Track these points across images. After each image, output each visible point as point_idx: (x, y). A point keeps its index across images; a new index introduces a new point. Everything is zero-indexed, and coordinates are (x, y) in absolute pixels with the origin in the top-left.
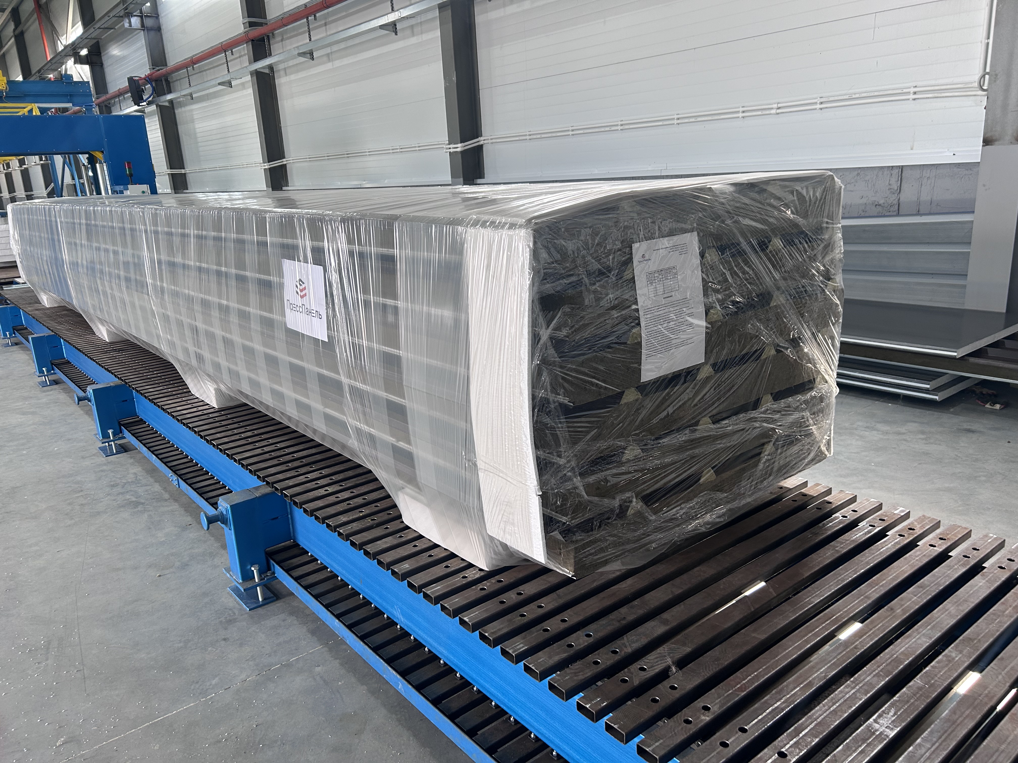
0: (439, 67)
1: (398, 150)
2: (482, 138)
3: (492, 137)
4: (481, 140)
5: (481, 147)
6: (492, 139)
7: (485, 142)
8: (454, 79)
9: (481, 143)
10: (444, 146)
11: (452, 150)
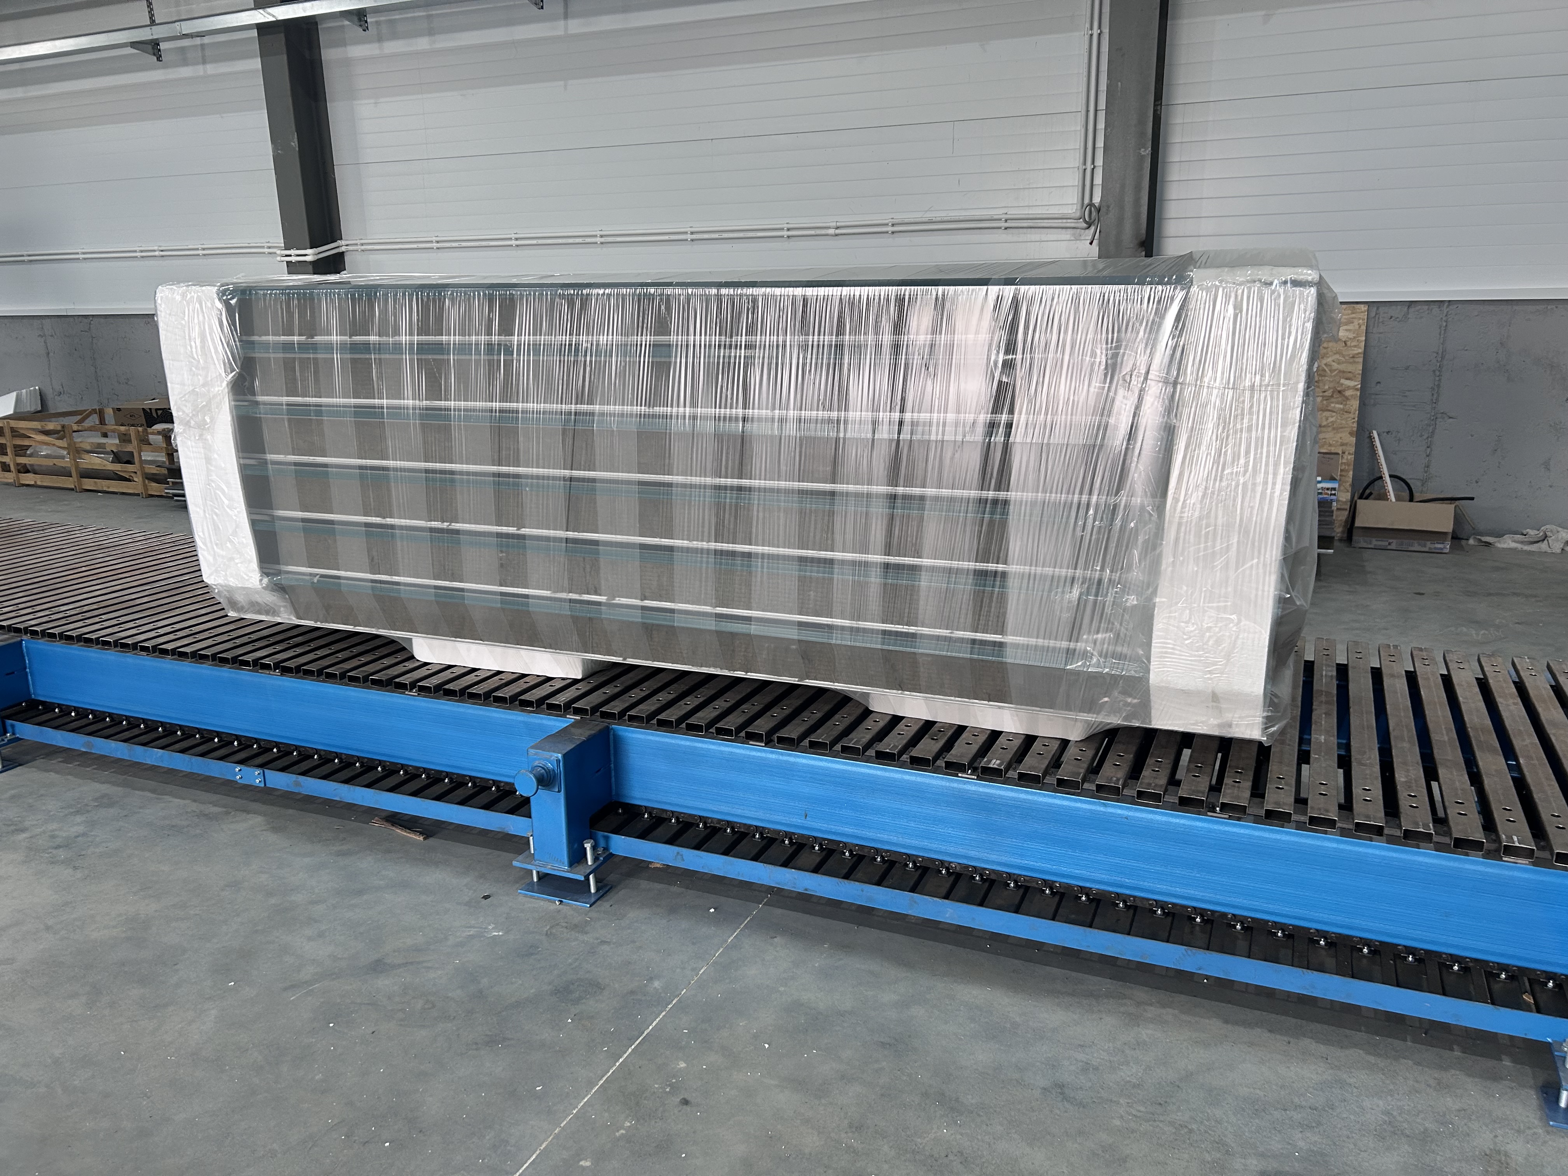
0: (260, 120)
1: (157, 253)
2: (343, 242)
3: (362, 241)
4: (342, 245)
5: (342, 254)
6: (362, 244)
7: (350, 248)
8: (295, 144)
9: (343, 249)
10: (278, 252)
11: (293, 259)
